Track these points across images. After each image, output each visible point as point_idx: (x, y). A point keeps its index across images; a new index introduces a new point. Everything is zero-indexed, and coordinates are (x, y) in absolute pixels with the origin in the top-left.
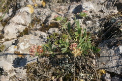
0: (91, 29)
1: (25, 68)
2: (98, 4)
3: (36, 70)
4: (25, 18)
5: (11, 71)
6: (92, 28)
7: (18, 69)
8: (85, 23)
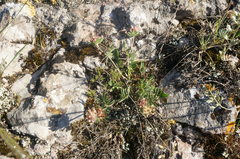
0: (144, 53)
1: (68, 129)
2: (150, 9)
3: (86, 130)
4: (24, 28)
5: (49, 138)
6: (147, 51)
7: (58, 132)
8: (136, 45)
